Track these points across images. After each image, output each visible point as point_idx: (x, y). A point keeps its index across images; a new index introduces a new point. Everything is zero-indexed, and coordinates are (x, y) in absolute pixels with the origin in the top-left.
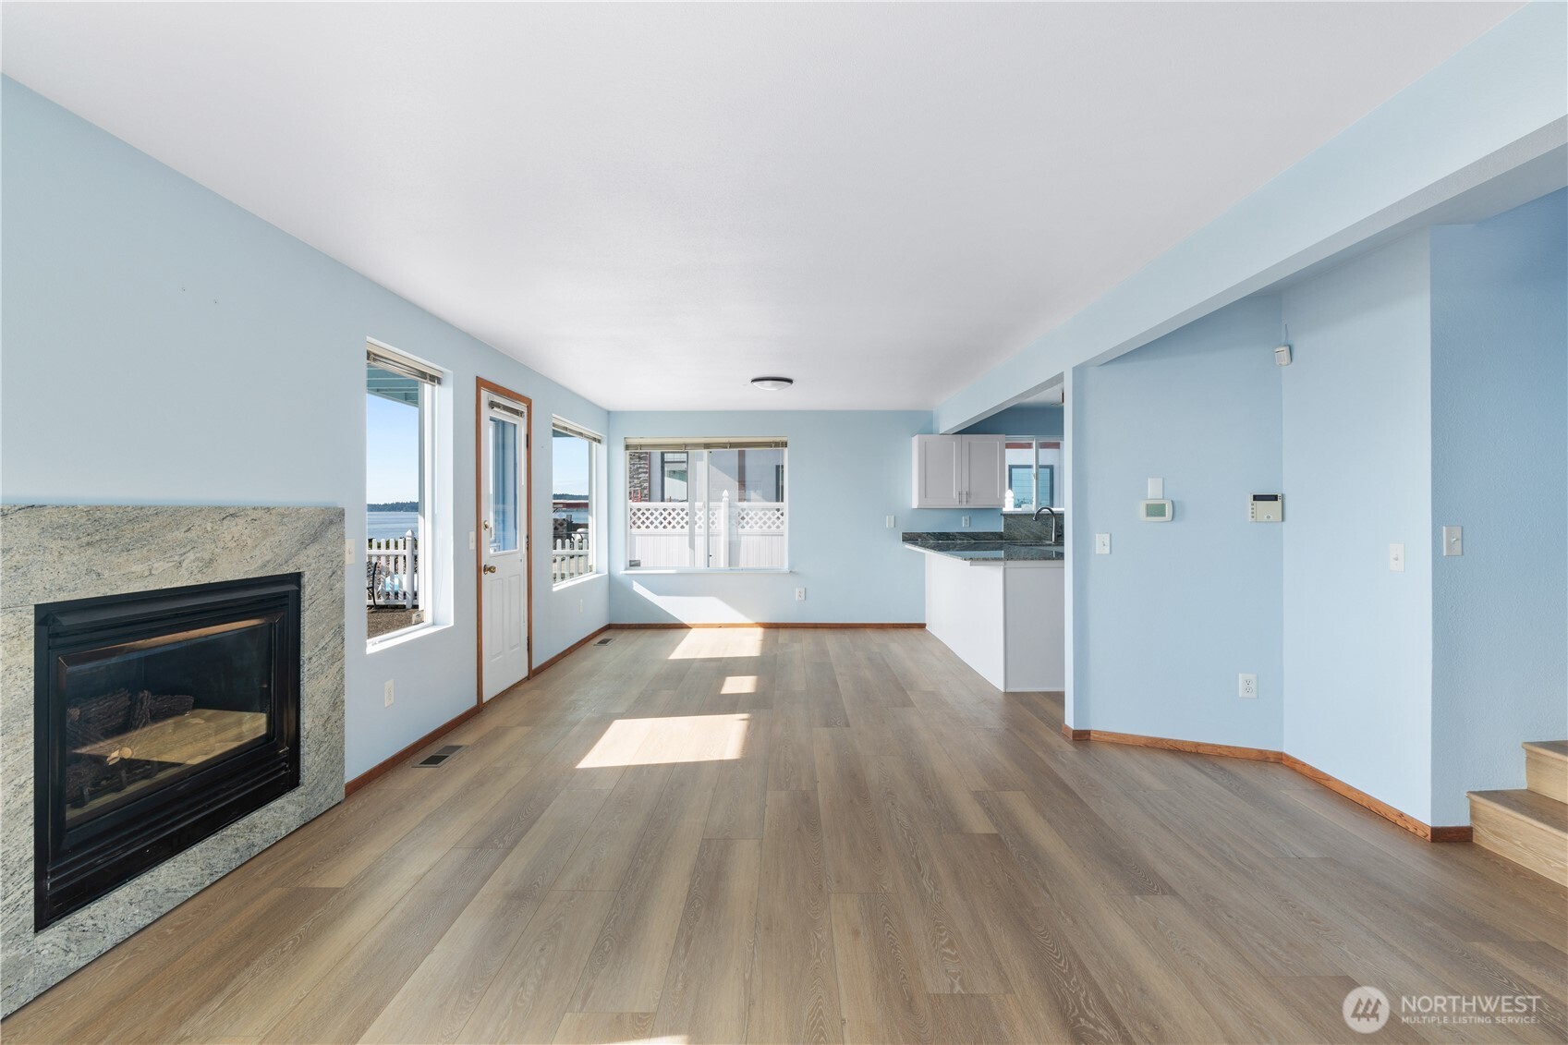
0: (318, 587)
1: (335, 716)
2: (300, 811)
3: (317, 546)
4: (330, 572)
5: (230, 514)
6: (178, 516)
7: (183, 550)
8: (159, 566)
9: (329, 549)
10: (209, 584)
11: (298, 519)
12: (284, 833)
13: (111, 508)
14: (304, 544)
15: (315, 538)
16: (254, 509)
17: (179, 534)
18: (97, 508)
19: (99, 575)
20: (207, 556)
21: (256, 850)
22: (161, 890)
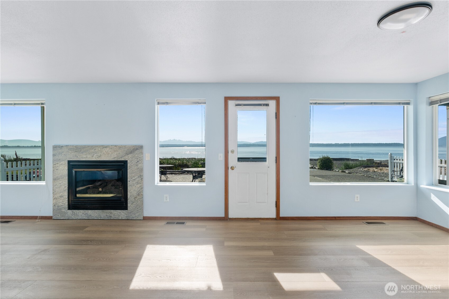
0: (132, 164)
1: (138, 197)
2: (125, 215)
3: (132, 155)
4: (136, 161)
5: (106, 147)
6: (92, 147)
7: (94, 154)
8: (88, 156)
9: (136, 156)
10: (100, 161)
11: (125, 148)
12: (120, 218)
13: (79, 146)
14: (127, 154)
15: (131, 153)
16: (112, 146)
17: (93, 151)
18: (77, 146)
19: (77, 157)
20: (99, 155)
21: (112, 218)
22: (89, 214)
